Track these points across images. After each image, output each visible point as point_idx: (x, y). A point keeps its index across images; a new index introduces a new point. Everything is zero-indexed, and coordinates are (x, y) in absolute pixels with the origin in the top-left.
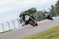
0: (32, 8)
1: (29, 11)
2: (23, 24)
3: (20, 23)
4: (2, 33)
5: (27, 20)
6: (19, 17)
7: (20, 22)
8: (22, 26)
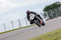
0: (57, 2)
1: (53, 5)
2: (47, 18)
3: (44, 18)
4: (25, 27)
5: (32, 19)
6: (43, 11)
7: (44, 16)
8: (46, 20)
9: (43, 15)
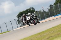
0: (30, 8)
3: (18, 24)
6: (17, 17)
9: (17, 22)
